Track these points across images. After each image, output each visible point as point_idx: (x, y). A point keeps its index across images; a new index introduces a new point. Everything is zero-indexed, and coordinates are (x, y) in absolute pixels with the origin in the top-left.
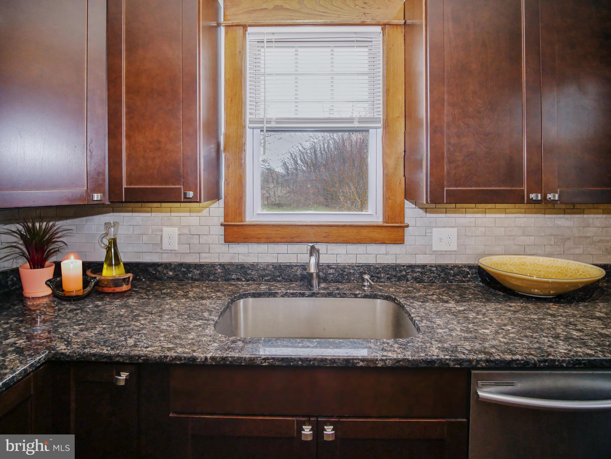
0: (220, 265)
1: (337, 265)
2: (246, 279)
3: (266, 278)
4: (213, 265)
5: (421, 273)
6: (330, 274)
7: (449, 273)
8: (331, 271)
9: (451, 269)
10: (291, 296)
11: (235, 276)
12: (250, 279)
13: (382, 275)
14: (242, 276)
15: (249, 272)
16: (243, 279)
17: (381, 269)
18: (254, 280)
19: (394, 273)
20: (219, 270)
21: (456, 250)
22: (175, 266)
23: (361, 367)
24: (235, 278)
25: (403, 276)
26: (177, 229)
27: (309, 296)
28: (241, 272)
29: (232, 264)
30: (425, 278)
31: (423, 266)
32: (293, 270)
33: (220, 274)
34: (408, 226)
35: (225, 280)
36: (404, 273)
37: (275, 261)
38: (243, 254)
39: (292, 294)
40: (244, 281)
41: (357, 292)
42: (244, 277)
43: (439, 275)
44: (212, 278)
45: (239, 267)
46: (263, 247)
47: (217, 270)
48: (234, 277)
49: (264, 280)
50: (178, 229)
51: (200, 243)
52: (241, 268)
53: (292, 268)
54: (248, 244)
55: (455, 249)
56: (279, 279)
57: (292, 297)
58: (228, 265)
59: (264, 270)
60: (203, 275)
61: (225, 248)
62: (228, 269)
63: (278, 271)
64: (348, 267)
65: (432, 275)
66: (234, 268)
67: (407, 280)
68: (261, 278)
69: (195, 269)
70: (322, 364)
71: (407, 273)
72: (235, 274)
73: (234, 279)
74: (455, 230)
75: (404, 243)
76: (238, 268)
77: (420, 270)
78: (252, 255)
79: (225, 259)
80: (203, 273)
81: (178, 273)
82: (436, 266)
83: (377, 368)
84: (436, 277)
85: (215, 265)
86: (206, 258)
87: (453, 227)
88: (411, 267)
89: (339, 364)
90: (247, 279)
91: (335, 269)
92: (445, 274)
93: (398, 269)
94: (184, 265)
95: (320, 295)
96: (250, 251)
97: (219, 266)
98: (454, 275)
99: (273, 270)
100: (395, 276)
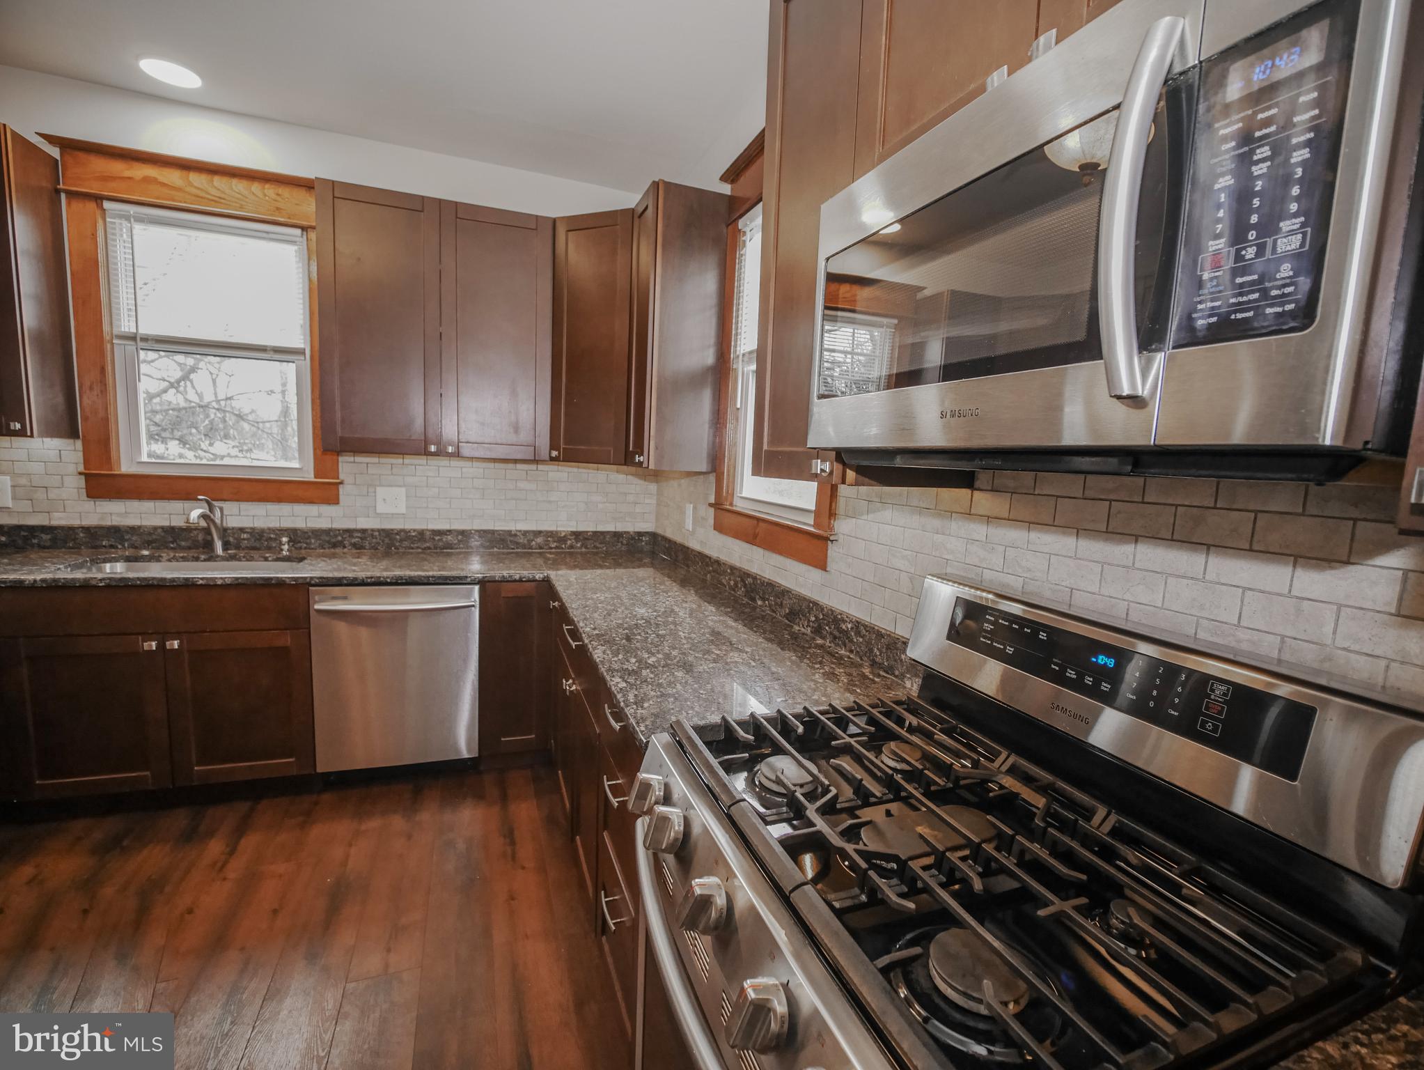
0: (83, 528)
1: (253, 529)
2: (123, 546)
3: (154, 545)
4: (72, 528)
5: (361, 538)
6: (244, 539)
7: (395, 539)
8: (245, 536)
9: (397, 534)
12: (129, 546)
13: (313, 541)
14: (117, 542)
15: (127, 537)
16: (119, 547)
17: (310, 534)
18: (135, 548)
19: (327, 539)
20: (82, 535)
21: (404, 512)
22: (9, 529)
23: (201, 585)
24: (107, 545)
25: (338, 541)
26: (8, 477)
28: (115, 538)
29: (101, 527)
30: (367, 544)
31: (364, 531)
33: (84, 539)
34: (341, 483)
35: (91, 547)
36: (340, 538)
37: (166, 523)
38: (119, 514)
39: (182, 557)
41: (267, 555)
42: (120, 544)
43: (383, 541)
44: (70, 545)
45: (112, 531)
46: (148, 505)
47: (78, 535)
48: (106, 543)
50: (10, 479)
51: (49, 498)
52: (115, 532)
53: (191, 532)
54: (125, 501)
55: (403, 510)
56: (172, 546)
58: (95, 528)
59: (150, 534)
60: (56, 541)
61: (89, 505)
62: (96, 533)
64: (268, 531)
65: (374, 540)
67: (345, 547)
69: (43, 533)
70: (161, 583)
71: (344, 539)
72: (106, 540)
73: (105, 546)
74: (403, 489)
75: (338, 503)
77: (359, 535)
79: (91, 520)
80: (56, 539)
81: (16, 538)
82: (379, 530)
83: (216, 585)
84: (378, 543)
85: (75, 529)
87: (400, 486)
88: (349, 532)
89: (179, 583)
90: (125, 545)
91: (251, 533)
92: (390, 540)
93: (331, 533)
95: (222, 559)
96: (128, 511)
97: (81, 530)
98: (401, 541)
99: (163, 534)
100: (329, 542)
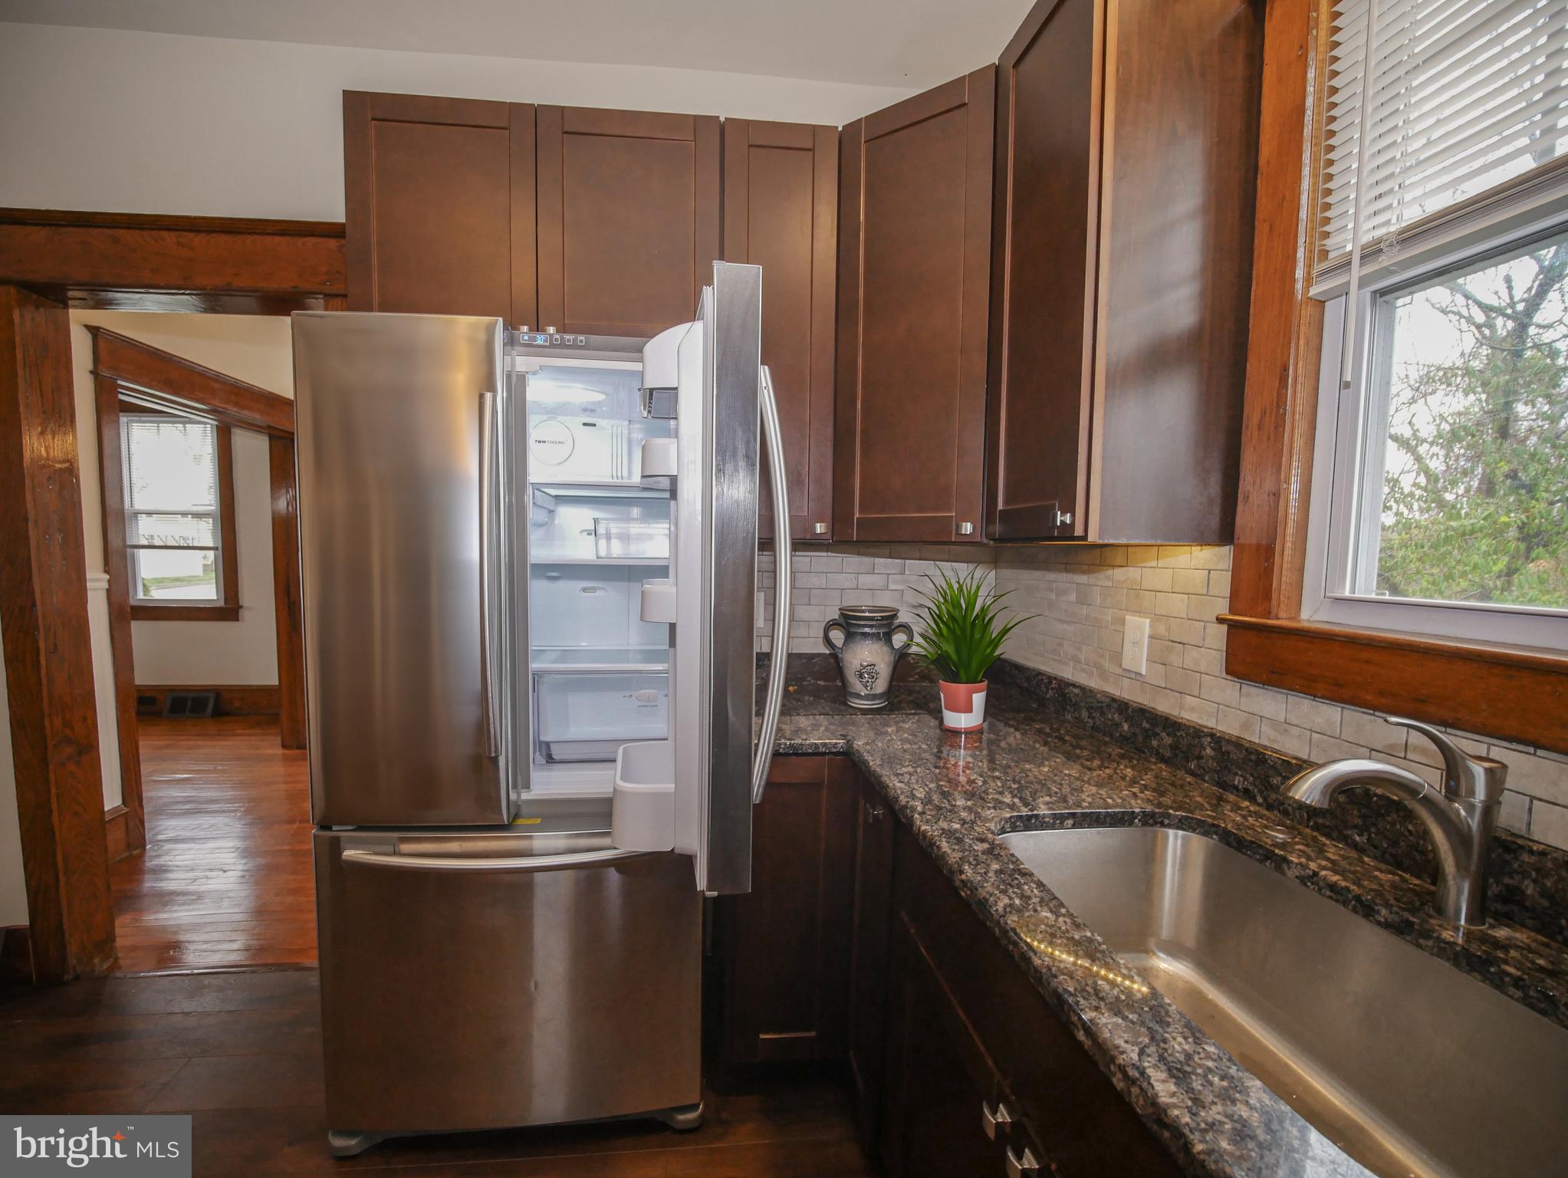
0: (1212, 735)
2: (1265, 799)
3: (1320, 821)
4: (1197, 733)
10: (1328, 893)
11: (1241, 779)
12: (1275, 804)
14: (1256, 787)
15: (1275, 781)
16: (1260, 800)
18: (1285, 813)
20: (1208, 751)
22: (1133, 711)
24: (1240, 786)
26: (1148, 620)
27: (1387, 925)
28: (1255, 775)
29: (1237, 743)
32: (1410, 827)
33: (1210, 761)
35: (1218, 783)
38: (1274, 723)
39: (1332, 887)
40: (1259, 805)
42: (1261, 792)
44: (1193, 767)
45: (1253, 757)
46: (1327, 715)
47: (1205, 749)
48: (1239, 781)
49: (1311, 824)
50: (1151, 622)
51: (1185, 666)
52: (1257, 763)
54: (1287, 694)
56: (1357, 838)
57: (1330, 897)
58: (1231, 742)
60: (1177, 752)
61: (1230, 690)
62: (1228, 753)
63: (1359, 811)
66: (1242, 756)
68: (1305, 815)
69: (1164, 729)
72: (1242, 776)
73: (1236, 788)
76: (1251, 760)
78: (1295, 731)
79: (1225, 724)
80: (1178, 748)
81: (1138, 731)
85: (1202, 734)
86: (1193, 709)
90: (1270, 801)
94: (1147, 715)
95: (1430, 943)
96: (1290, 718)
97: (1209, 739)
